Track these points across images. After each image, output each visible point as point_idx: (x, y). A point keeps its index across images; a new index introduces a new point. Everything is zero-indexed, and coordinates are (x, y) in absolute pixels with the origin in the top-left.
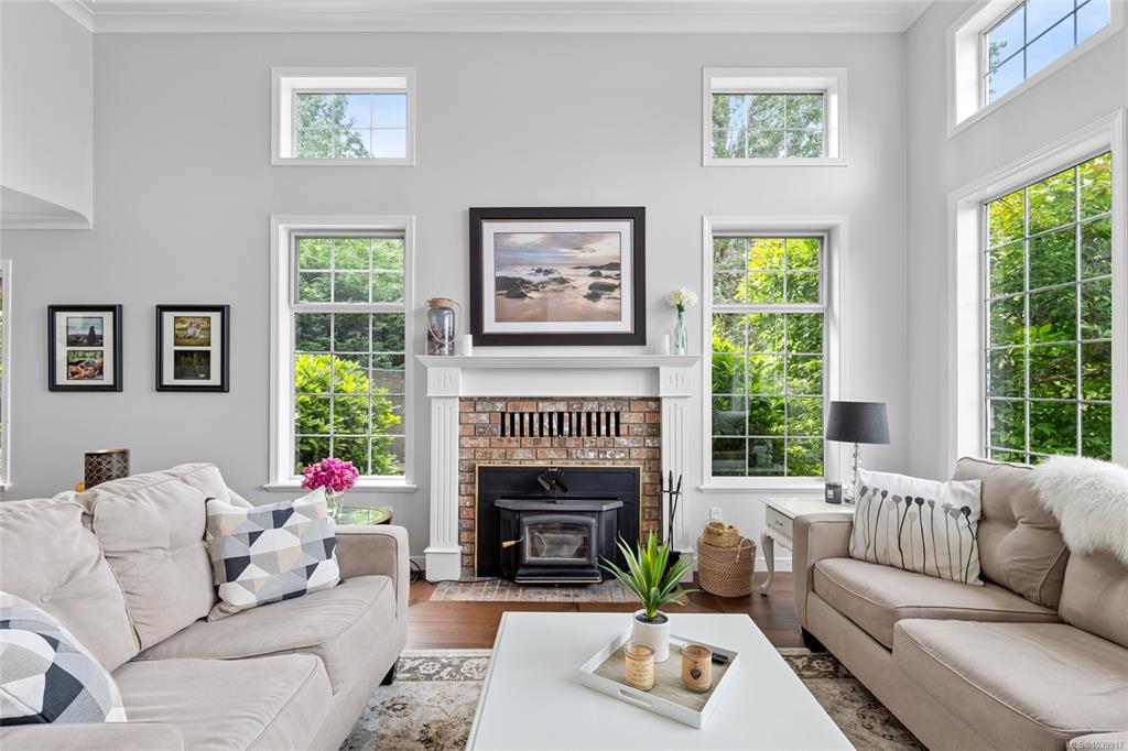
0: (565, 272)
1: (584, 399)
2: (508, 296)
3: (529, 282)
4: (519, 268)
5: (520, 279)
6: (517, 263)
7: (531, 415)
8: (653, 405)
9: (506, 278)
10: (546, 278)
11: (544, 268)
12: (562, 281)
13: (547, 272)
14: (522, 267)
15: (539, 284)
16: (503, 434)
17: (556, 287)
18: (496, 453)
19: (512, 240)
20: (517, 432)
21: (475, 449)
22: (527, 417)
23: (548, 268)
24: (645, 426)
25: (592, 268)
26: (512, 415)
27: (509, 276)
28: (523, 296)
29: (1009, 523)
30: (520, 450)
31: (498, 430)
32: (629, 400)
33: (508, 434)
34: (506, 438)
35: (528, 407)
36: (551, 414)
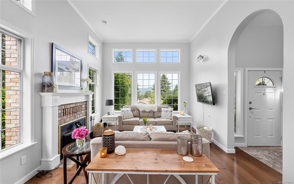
0: (71, 70)
1: (77, 103)
5: (63, 69)
6: (62, 64)
7: (69, 108)
8: (86, 103)
11: (67, 68)
13: (68, 69)
14: (63, 66)
16: (64, 115)
17: (70, 73)
18: (62, 122)
20: (67, 114)
22: (68, 109)
24: (85, 108)
25: (75, 70)
26: (66, 109)
27: (61, 68)
29: (135, 111)
30: (67, 119)
31: (62, 114)
32: (83, 102)
33: (65, 115)
34: (64, 116)
35: (69, 107)
36: (72, 107)
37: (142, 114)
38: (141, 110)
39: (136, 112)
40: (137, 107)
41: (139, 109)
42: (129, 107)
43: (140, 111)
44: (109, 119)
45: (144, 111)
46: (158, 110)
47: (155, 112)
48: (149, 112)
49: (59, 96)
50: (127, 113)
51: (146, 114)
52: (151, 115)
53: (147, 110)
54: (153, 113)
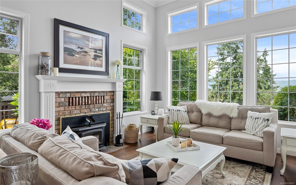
0: (86, 49)
1: (95, 92)
2: (68, 55)
3: (75, 51)
4: (72, 45)
5: (72, 49)
6: (71, 43)
7: (79, 98)
8: (112, 93)
9: (67, 48)
10: (81, 50)
11: (80, 47)
12: (86, 52)
13: (82, 48)
14: (73, 45)
15: (79, 52)
16: (69, 105)
17: (84, 54)
18: (67, 113)
19: (70, 34)
20: (74, 104)
21: (59, 111)
22: (77, 99)
23: (82, 47)
24: (111, 100)
25: (95, 49)
26: (72, 98)
27: (69, 47)
28: (73, 55)
29: (193, 112)
30: (75, 110)
31: (67, 104)
32: (107, 92)
33: (71, 105)
34: (70, 107)
35: (78, 95)
36: (85, 97)
37: (205, 120)
38: (204, 112)
39: (194, 115)
40: (198, 106)
41: (201, 109)
42: (184, 105)
43: (202, 114)
44: (148, 120)
45: (210, 115)
46: (239, 114)
47: (233, 118)
48: (220, 117)
49: (56, 81)
50: (176, 114)
51: (213, 121)
52: (223, 123)
53: (216, 113)
54: (229, 120)
